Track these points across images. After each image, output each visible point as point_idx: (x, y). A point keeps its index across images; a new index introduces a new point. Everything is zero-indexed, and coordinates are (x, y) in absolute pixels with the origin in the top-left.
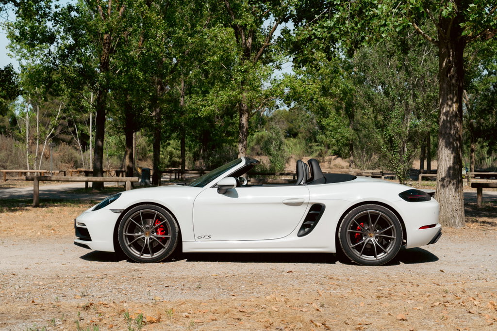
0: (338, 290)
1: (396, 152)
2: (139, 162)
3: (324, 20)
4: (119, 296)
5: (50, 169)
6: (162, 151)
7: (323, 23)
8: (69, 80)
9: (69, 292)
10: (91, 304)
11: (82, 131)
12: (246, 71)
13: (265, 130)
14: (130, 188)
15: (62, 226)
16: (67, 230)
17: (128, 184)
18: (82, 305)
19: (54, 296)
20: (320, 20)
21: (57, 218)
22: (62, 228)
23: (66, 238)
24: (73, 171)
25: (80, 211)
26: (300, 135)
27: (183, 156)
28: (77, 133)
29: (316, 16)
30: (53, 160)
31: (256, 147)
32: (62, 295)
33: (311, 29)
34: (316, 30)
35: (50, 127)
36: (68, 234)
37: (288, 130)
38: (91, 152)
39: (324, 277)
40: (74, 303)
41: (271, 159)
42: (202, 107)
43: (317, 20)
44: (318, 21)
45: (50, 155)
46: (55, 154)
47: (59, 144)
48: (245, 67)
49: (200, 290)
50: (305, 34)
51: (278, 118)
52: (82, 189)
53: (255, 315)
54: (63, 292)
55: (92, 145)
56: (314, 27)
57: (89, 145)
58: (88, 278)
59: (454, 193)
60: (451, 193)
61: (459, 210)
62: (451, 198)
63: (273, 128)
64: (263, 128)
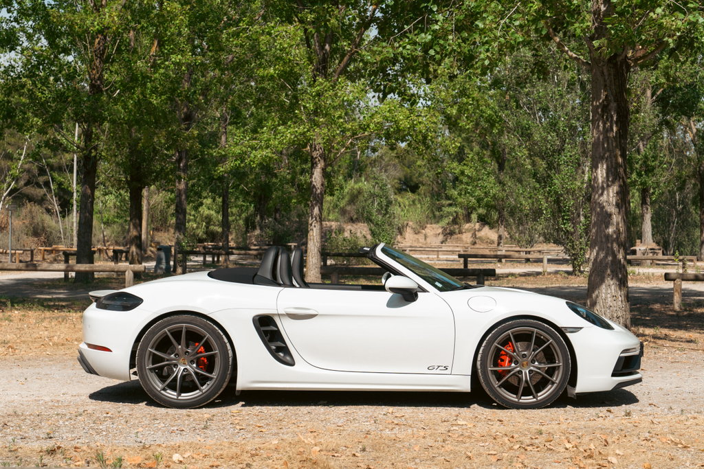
0: (395, 431)
1: (566, 220)
2: (156, 233)
3: (416, 32)
4: (97, 437)
5: (8, 247)
6: (194, 216)
7: (415, 38)
8: (41, 108)
9: (31, 434)
10: (59, 448)
11: (60, 184)
12: (319, 95)
13: (363, 179)
14: (132, 282)
15: (24, 342)
16: (32, 347)
17: (129, 276)
18: (45, 448)
19: (10, 438)
20: (410, 32)
21: (17, 328)
22: (24, 346)
23: (29, 360)
24: (45, 250)
25: (53, 318)
26: (422, 189)
27: (225, 224)
28: (52, 187)
29: (405, 26)
30: (13, 231)
31: (348, 208)
32: (20, 437)
33: (398, 45)
34: (404, 48)
35: (8, 180)
36: (33, 354)
37: (403, 179)
38: (74, 217)
39: (384, 414)
40: (36, 445)
41: (373, 229)
42: (252, 149)
43: (406, 32)
44: (408, 35)
45: (8, 222)
46: (17, 222)
47: (23, 205)
48: (318, 88)
49: (208, 431)
50: (388, 52)
51: (386, 160)
52: (59, 280)
53: (271, 461)
54: (21, 433)
55: (77, 206)
56: (401, 43)
57: (72, 205)
58: (58, 415)
59: (613, 291)
60: (609, 291)
61: (621, 318)
62: (609, 299)
63: (375, 178)
64: (360, 176)
